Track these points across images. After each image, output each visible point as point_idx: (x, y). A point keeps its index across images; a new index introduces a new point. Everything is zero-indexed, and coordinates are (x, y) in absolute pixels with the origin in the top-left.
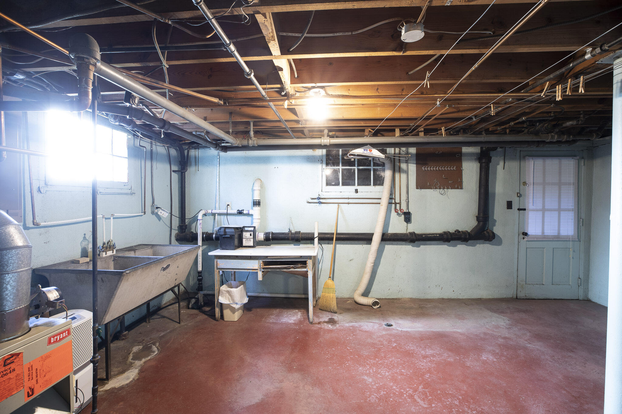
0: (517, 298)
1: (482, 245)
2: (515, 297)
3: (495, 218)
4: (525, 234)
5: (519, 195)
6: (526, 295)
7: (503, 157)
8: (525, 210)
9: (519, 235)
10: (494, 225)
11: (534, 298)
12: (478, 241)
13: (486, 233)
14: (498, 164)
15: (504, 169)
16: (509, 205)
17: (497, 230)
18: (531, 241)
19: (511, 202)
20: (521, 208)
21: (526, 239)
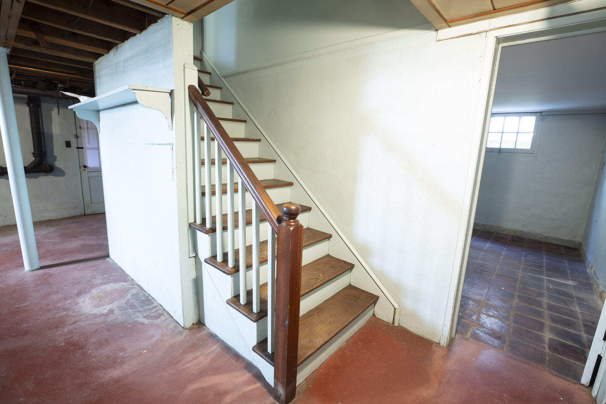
0: (85, 215)
1: (44, 177)
2: (84, 214)
3: (55, 154)
4: (85, 167)
5: (77, 137)
6: (93, 211)
7: (56, 105)
8: (82, 148)
9: (80, 167)
10: (56, 160)
11: (100, 213)
12: (40, 174)
13: (43, 167)
14: (53, 110)
15: (59, 114)
16: (68, 144)
17: (58, 164)
18: (91, 172)
19: (70, 142)
20: (79, 146)
21: (86, 171)
